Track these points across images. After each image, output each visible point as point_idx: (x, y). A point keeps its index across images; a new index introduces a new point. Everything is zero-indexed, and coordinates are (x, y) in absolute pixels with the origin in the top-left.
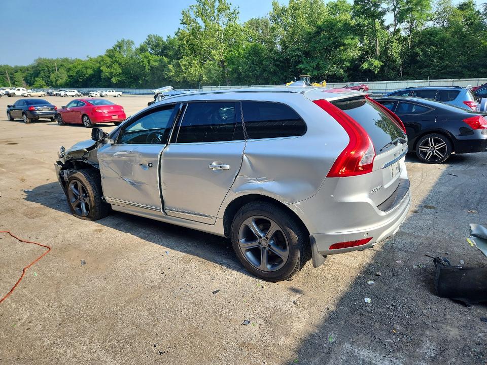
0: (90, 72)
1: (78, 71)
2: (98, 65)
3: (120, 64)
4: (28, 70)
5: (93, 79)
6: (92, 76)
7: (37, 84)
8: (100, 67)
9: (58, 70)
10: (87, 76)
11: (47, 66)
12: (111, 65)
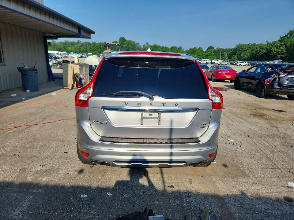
0: (264, 51)
1: (257, 51)
2: (272, 47)
3: (286, 46)
4: (231, 50)
5: (264, 56)
6: (265, 54)
7: (233, 58)
8: (271, 48)
9: (247, 50)
10: (262, 54)
11: (242, 48)
12: (280, 46)
